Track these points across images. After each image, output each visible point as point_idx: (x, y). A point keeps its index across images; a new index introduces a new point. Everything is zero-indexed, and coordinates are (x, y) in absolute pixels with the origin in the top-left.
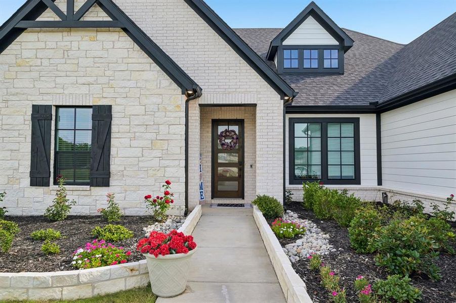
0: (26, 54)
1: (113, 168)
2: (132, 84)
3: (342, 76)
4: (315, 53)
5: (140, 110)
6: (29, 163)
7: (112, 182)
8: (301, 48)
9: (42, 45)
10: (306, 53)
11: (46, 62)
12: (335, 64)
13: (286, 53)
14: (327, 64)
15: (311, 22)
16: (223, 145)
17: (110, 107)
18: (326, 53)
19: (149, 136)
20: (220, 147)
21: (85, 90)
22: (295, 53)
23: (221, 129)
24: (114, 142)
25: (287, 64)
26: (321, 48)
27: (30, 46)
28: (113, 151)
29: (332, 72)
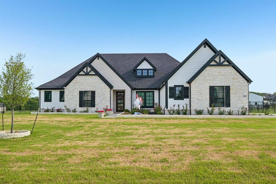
0: (78, 80)
1: (96, 104)
2: (99, 86)
3: (154, 78)
4: (146, 71)
5: (101, 92)
6: (79, 103)
7: (95, 106)
8: (142, 70)
9: (81, 79)
10: (144, 71)
11: (82, 82)
12: (152, 74)
13: (138, 71)
14: (150, 74)
15: (145, 62)
16: (119, 98)
17: (95, 91)
18: (150, 71)
19: (103, 97)
20: (118, 98)
21: (90, 88)
22: (140, 71)
23: (119, 94)
24: (96, 98)
25: (138, 74)
26: (148, 70)
27: (78, 79)
28: (96, 100)
29: (151, 77)
